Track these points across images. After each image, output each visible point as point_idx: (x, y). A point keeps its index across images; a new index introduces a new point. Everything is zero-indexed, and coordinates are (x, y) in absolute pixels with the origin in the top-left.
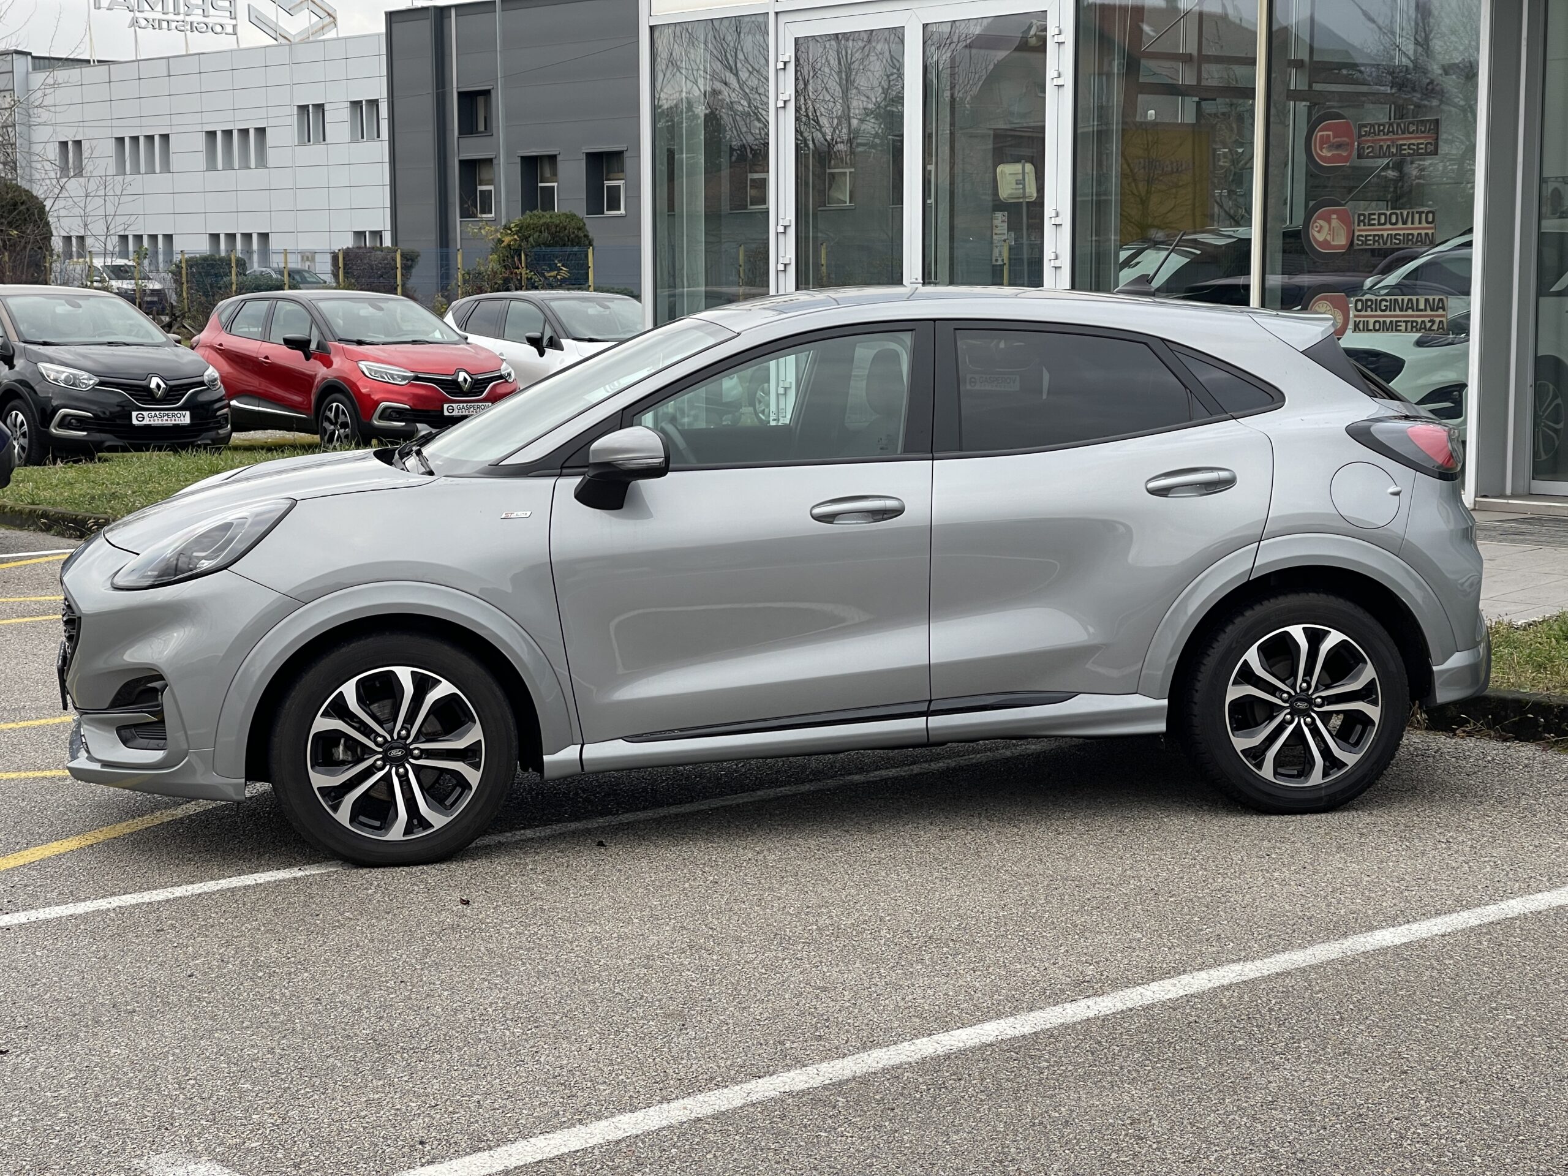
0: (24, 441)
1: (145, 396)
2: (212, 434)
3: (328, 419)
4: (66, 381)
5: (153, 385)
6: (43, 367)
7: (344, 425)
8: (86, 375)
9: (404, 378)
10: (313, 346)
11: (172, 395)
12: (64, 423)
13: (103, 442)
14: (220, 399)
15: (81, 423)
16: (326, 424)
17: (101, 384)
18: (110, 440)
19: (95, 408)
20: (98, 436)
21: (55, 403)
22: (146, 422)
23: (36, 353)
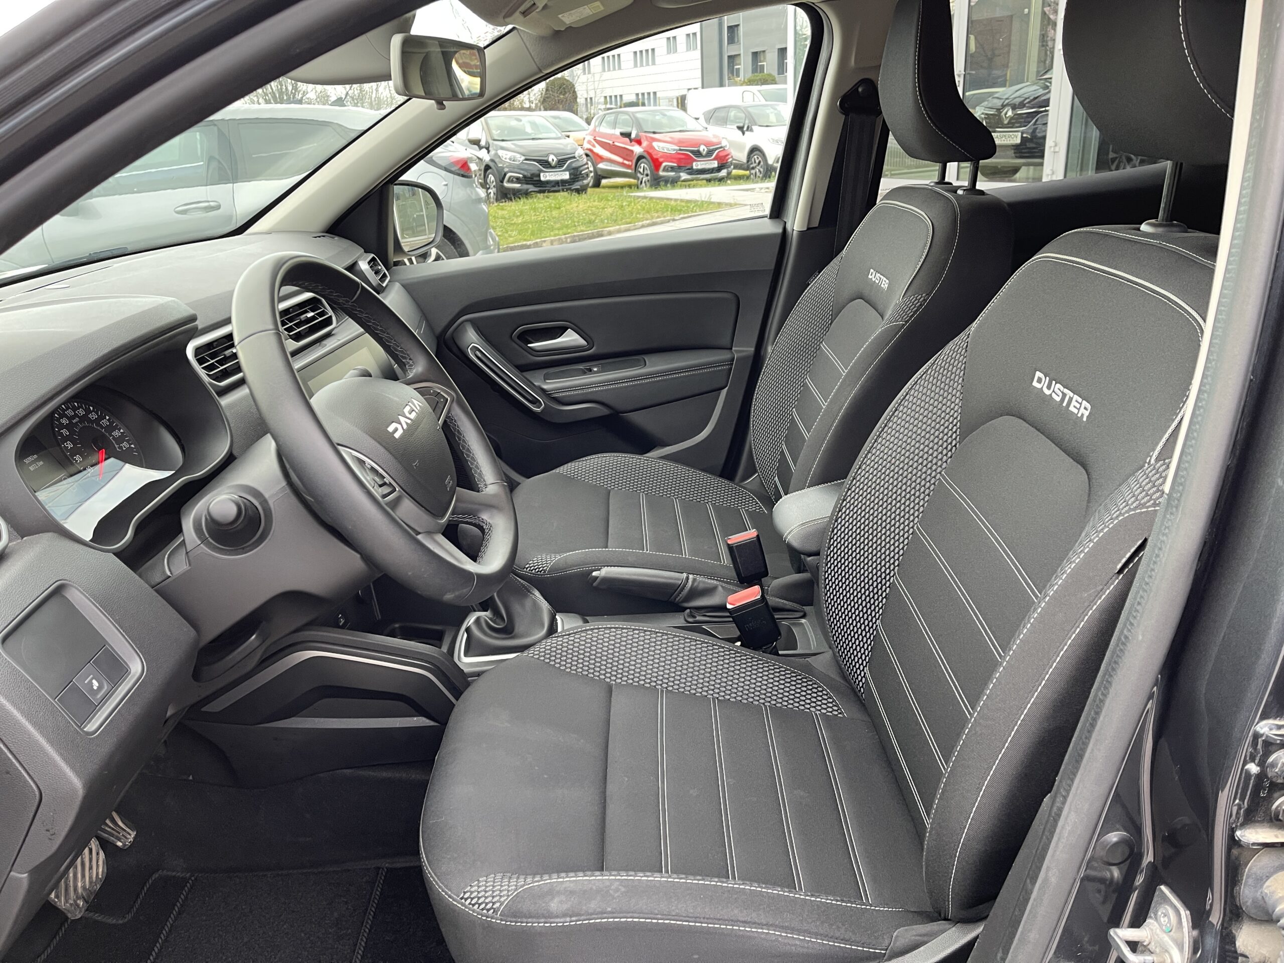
0: (494, 190)
1: (546, 164)
2: (580, 183)
3: (640, 172)
4: (510, 159)
5: (550, 160)
6: (501, 153)
7: (647, 175)
8: (518, 156)
9: (674, 150)
10: (633, 136)
11: (561, 163)
12: (510, 181)
13: (527, 190)
14: (585, 165)
15: (518, 180)
16: (639, 175)
17: (526, 160)
18: (531, 188)
19: (522, 172)
20: (525, 187)
21: (506, 170)
22: (548, 178)
23: (496, 145)
